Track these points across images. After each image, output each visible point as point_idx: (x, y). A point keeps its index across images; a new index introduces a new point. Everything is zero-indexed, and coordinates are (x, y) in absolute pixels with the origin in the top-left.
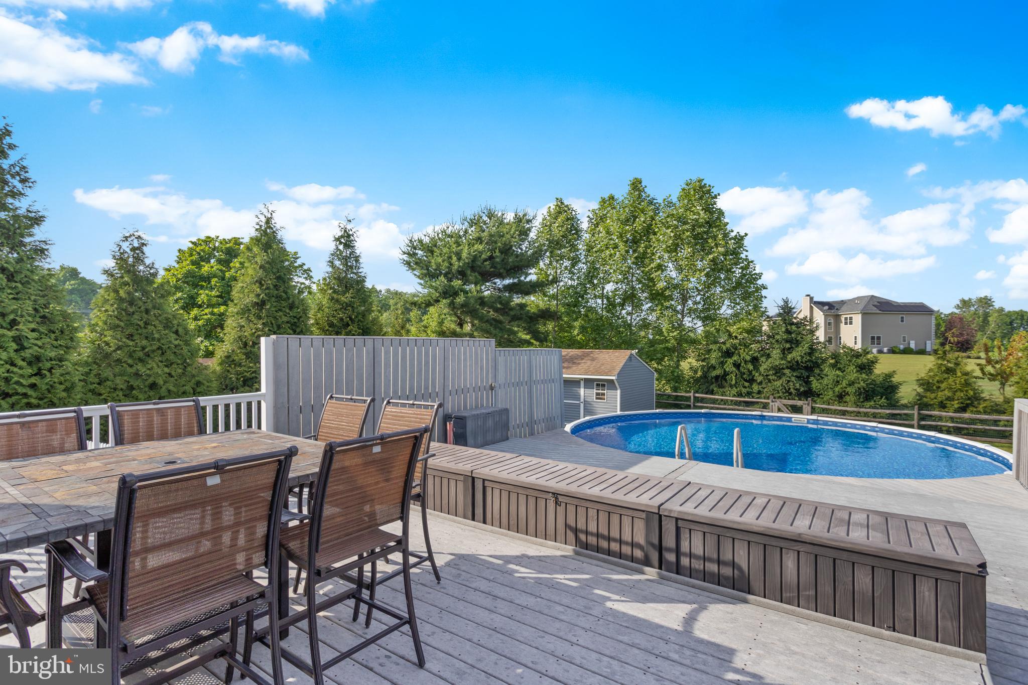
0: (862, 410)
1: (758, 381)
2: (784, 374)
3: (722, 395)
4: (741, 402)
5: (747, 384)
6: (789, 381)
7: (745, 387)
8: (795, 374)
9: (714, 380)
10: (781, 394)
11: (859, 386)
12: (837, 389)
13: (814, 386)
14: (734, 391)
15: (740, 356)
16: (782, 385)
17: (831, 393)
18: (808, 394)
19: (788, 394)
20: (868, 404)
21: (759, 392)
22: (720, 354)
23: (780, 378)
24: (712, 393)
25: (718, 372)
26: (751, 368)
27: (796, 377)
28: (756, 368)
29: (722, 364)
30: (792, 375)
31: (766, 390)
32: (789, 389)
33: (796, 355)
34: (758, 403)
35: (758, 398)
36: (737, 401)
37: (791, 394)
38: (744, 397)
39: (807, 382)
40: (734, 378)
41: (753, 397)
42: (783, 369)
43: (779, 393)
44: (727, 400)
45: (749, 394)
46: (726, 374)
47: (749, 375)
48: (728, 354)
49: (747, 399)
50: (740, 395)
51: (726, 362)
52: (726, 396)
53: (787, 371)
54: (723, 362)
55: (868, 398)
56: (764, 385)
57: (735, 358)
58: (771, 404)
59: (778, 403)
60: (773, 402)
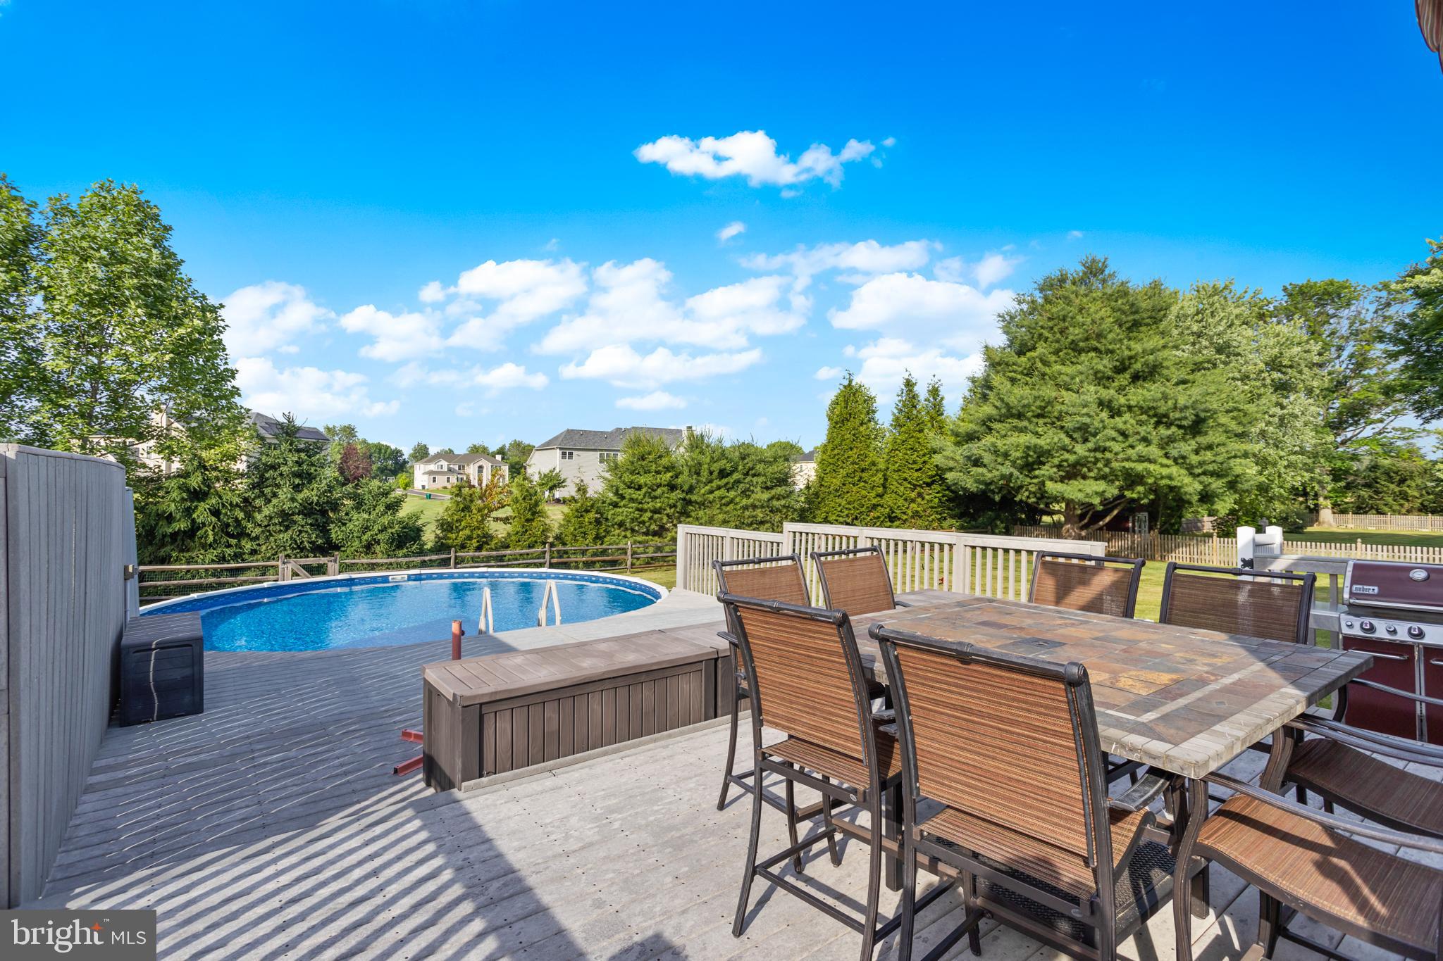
0: (393, 560)
1: (253, 535)
2: (295, 522)
3: (188, 563)
4: (222, 570)
5: (233, 542)
6: (300, 532)
7: (229, 546)
8: (310, 522)
9: (168, 539)
10: (289, 552)
11: (393, 531)
12: (365, 537)
13: (333, 536)
14: (212, 554)
15: (220, 497)
16: (291, 538)
17: (356, 543)
18: (328, 548)
19: (300, 549)
20: (401, 553)
21: (254, 552)
22: (185, 495)
23: (287, 528)
24: (163, 561)
25: (182, 525)
26: (241, 515)
27: (311, 525)
28: (249, 517)
29: (188, 512)
30: (306, 523)
31: (264, 547)
32: (302, 542)
33: (310, 494)
34: (249, 568)
35: (252, 561)
36: (215, 569)
37: (302, 549)
38: (228, 562)
39: (324, 531)
40: (211, 533)
41: (243, 561)
42: (293, 514)
43: (285, 550)
44: (197, 570)
45: (236, 557)
46: (195, 528)
47: (235, 528)
48: (198, 495)
49: (233, 565)
50: (223, 559)
51: (196, 507)
52: (196, 563)
53: (299, 518)
54: (190, 507)
55: (400, 547)
56: (261, 541)
57: (213, 501)
58: (281, 566)
59: (293, 565)
60: (284, 563)
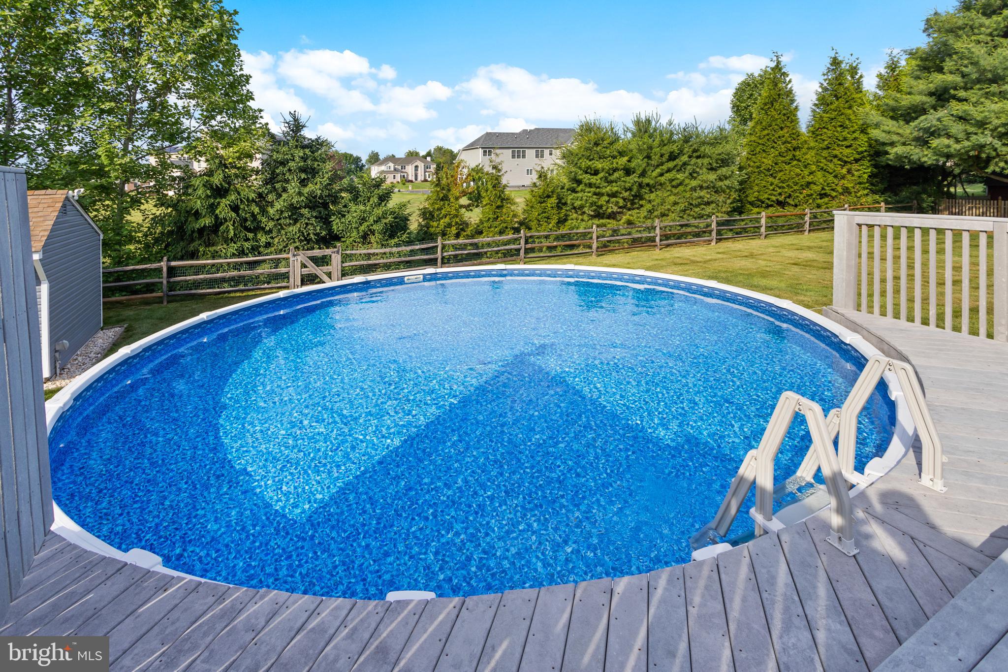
0: (387, 250)
1: (267, 228)
2: (302, 215)
3: (213, 258)
4: (242, 263)
5: (250, 235)
6: (307, 224)
7: (247, 240)
8: (314, 214)
9: (196, 235)
10: (298, 244)
11: (387, 221)
12: (362, 228)
13: (335, 227)
14: (233, 248)
15: (239, 194)
16: (299, 231)
17: (354, 234)
18: (330, 239)
19: (307, 242)
20: (392, 242)
21: (268, 245)
22: (208, 192)
23: (296, 221)
24: (193, 255)
25: (207, 221)
26: (256, 210)
27: (316, 217)
28: (263, 211)
29: (212, 208)
30: (312, 216)
31: (276, 240)
32: (309, 234)
33: (314, 187)
34: (264, 261)
35: (267, 254)
36: (236, 263)
37: (309, 241)
38: (247, 255)
39: (326, 221)
40: (231, 227)
41: (260, 254)
42: (300, 208)
43: (295, 242)
44: (221, 265)
45: (255, 250)
46: (218, 223)
47: (252, 222)
48: (220, 192)
49: (251, 258)
50: (242, 253)
51: (219, 203)
52: (220, 257)
53: (305, 211)
54: (213, 204)
55: (392, 236)
56: (274, 234)
57: (233, 197)
58: (291, 259)
59: (302, 257)
60: (294, 256)
